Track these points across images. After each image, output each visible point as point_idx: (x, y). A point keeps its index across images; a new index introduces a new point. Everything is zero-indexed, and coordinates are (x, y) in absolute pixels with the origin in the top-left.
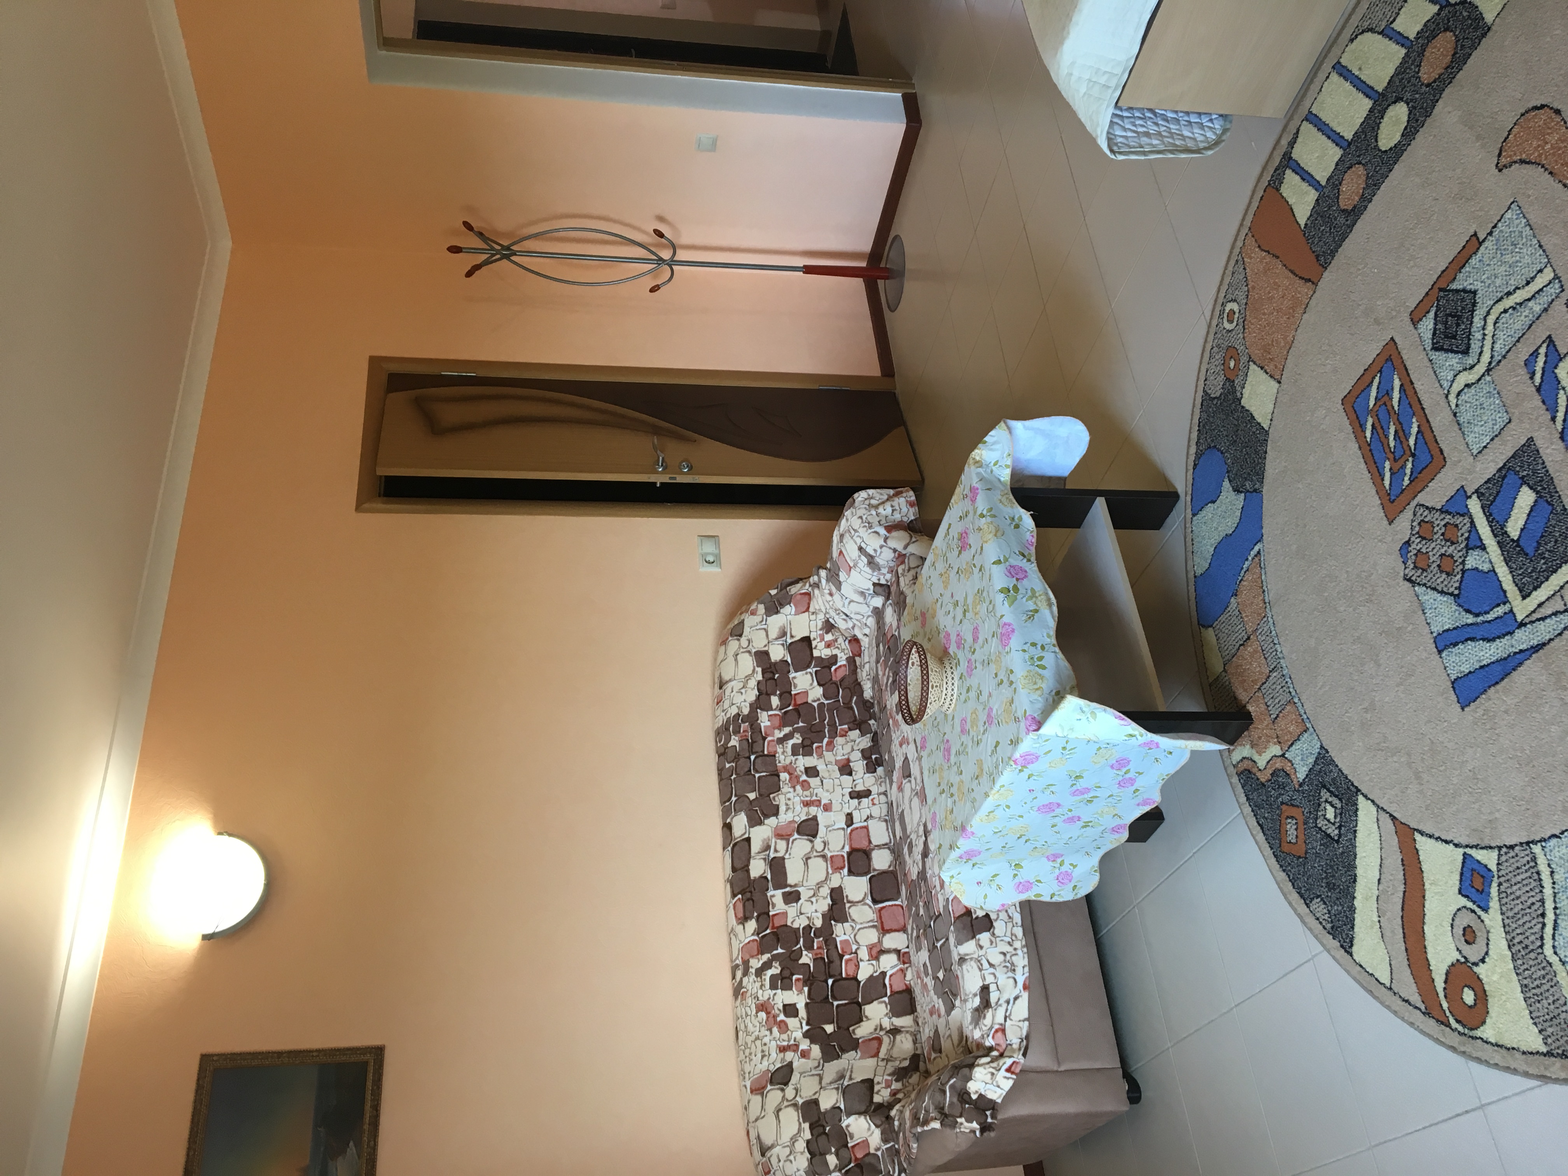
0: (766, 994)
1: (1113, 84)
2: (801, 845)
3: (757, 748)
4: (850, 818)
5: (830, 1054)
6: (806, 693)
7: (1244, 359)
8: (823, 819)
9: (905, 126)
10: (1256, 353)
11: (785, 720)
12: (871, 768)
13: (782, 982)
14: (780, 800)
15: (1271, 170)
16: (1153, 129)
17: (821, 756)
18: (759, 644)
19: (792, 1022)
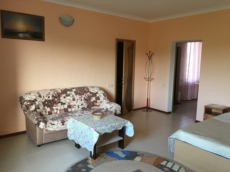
0: (51, 94)
1: (178, 138)
2: (72, 99)
3: (85, 92)
4: (75, 105)
5: (43, 103)
6: (92, 99)
7: (142, 157)
8: (75, 102)
9: (167, 112)
10: (143, 158)
11: (88, 96)
12: (82, 108)
13: (53, 96)
14: (78, 96)
15: (167, 159)
16: (172, 143)
17: (84, 101)
18: (99, 93)
19: (47, 98)
